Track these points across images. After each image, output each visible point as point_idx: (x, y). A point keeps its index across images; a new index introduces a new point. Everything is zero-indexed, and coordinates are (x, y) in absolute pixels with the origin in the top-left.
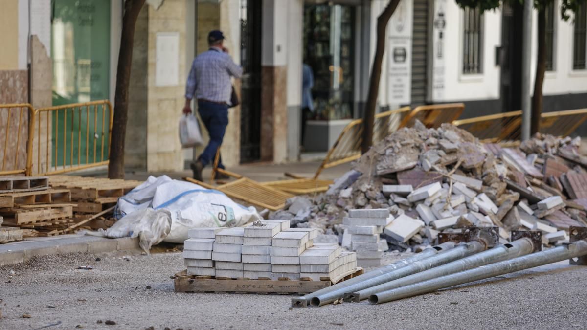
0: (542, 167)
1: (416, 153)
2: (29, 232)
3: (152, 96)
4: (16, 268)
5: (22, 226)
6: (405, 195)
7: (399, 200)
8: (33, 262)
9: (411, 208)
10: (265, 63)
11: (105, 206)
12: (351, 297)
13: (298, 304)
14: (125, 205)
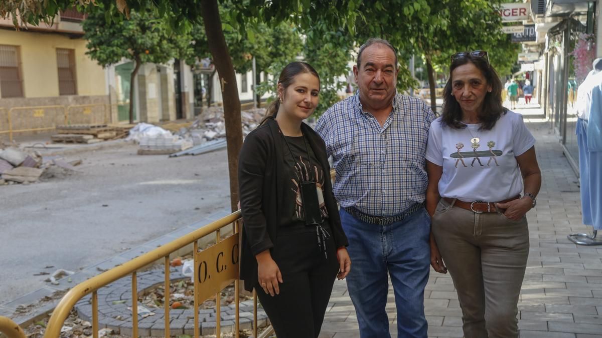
0: (253, 117)
1: (214, 114)
2: (101, 140)
3: (148, 101)
4: (96, 150)
5: (100, 138)
6: (211, 126)
7: (210, 127)
8: (101, 148)
9: (213, 129)
10: (182, 91)
11: (126, 132)
12: (187, 154)
13: (170, 157)
14: (132, 132)
